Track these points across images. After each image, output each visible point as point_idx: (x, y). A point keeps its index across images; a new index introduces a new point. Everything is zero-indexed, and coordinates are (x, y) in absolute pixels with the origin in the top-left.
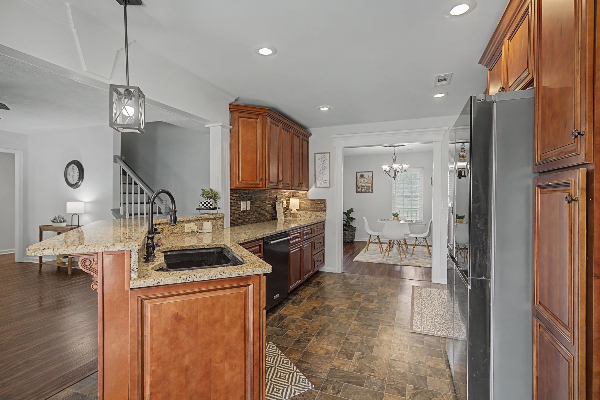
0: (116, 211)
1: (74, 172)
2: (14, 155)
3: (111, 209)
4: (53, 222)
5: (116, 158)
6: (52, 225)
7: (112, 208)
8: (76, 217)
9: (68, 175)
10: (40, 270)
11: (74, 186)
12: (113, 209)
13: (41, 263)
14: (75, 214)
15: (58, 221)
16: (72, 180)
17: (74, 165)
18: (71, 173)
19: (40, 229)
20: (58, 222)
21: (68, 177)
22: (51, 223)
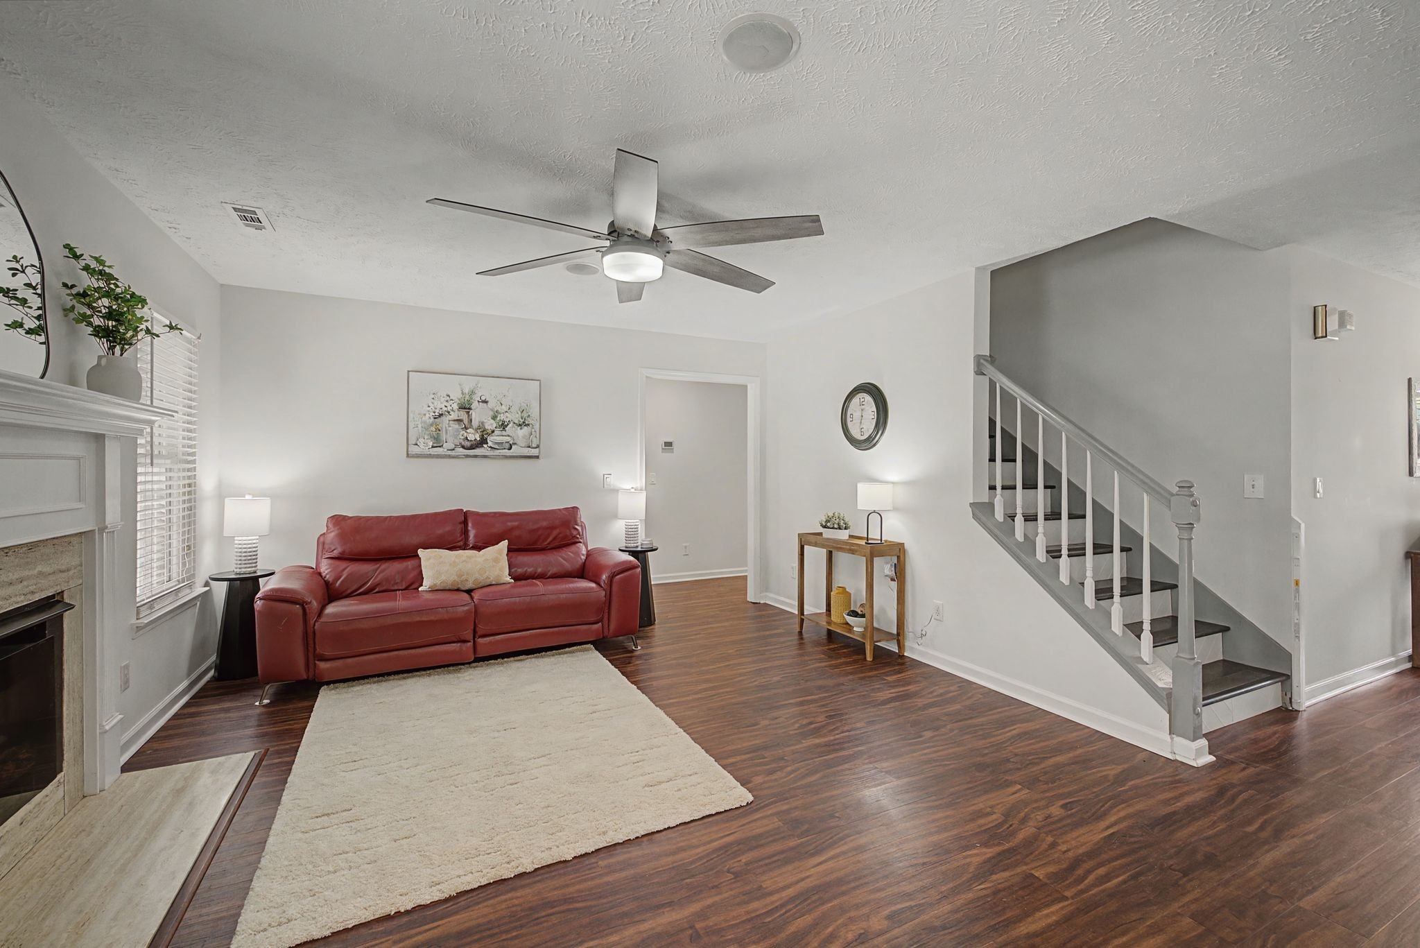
0: (982, 511)
1: (865, 408)
2: (745, 387)
3: (970, 504)
4: (825, 527)
5: (982, 361)
6: (820, 534)
7: (972, 502)
8: (875, 519)
9: (849, 419)
10: (800, 633)
11: (866, 444)
12: (974, 503)
13: (802, 617)
14: (874, 512)
15: (836, 526)
16: (859, 430)
17: (865, 395)
18: (857, 415)
19: (800, 540)
20: (833, 528)
21: (850, 425)
22: (821, 530)
